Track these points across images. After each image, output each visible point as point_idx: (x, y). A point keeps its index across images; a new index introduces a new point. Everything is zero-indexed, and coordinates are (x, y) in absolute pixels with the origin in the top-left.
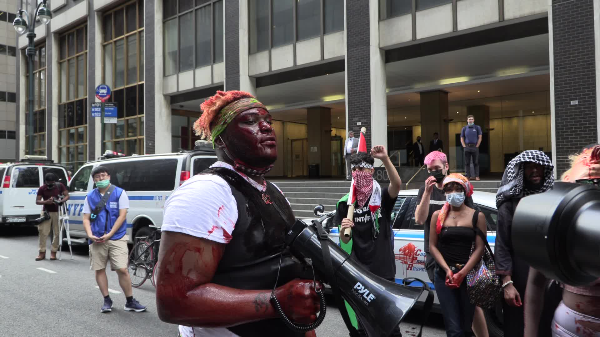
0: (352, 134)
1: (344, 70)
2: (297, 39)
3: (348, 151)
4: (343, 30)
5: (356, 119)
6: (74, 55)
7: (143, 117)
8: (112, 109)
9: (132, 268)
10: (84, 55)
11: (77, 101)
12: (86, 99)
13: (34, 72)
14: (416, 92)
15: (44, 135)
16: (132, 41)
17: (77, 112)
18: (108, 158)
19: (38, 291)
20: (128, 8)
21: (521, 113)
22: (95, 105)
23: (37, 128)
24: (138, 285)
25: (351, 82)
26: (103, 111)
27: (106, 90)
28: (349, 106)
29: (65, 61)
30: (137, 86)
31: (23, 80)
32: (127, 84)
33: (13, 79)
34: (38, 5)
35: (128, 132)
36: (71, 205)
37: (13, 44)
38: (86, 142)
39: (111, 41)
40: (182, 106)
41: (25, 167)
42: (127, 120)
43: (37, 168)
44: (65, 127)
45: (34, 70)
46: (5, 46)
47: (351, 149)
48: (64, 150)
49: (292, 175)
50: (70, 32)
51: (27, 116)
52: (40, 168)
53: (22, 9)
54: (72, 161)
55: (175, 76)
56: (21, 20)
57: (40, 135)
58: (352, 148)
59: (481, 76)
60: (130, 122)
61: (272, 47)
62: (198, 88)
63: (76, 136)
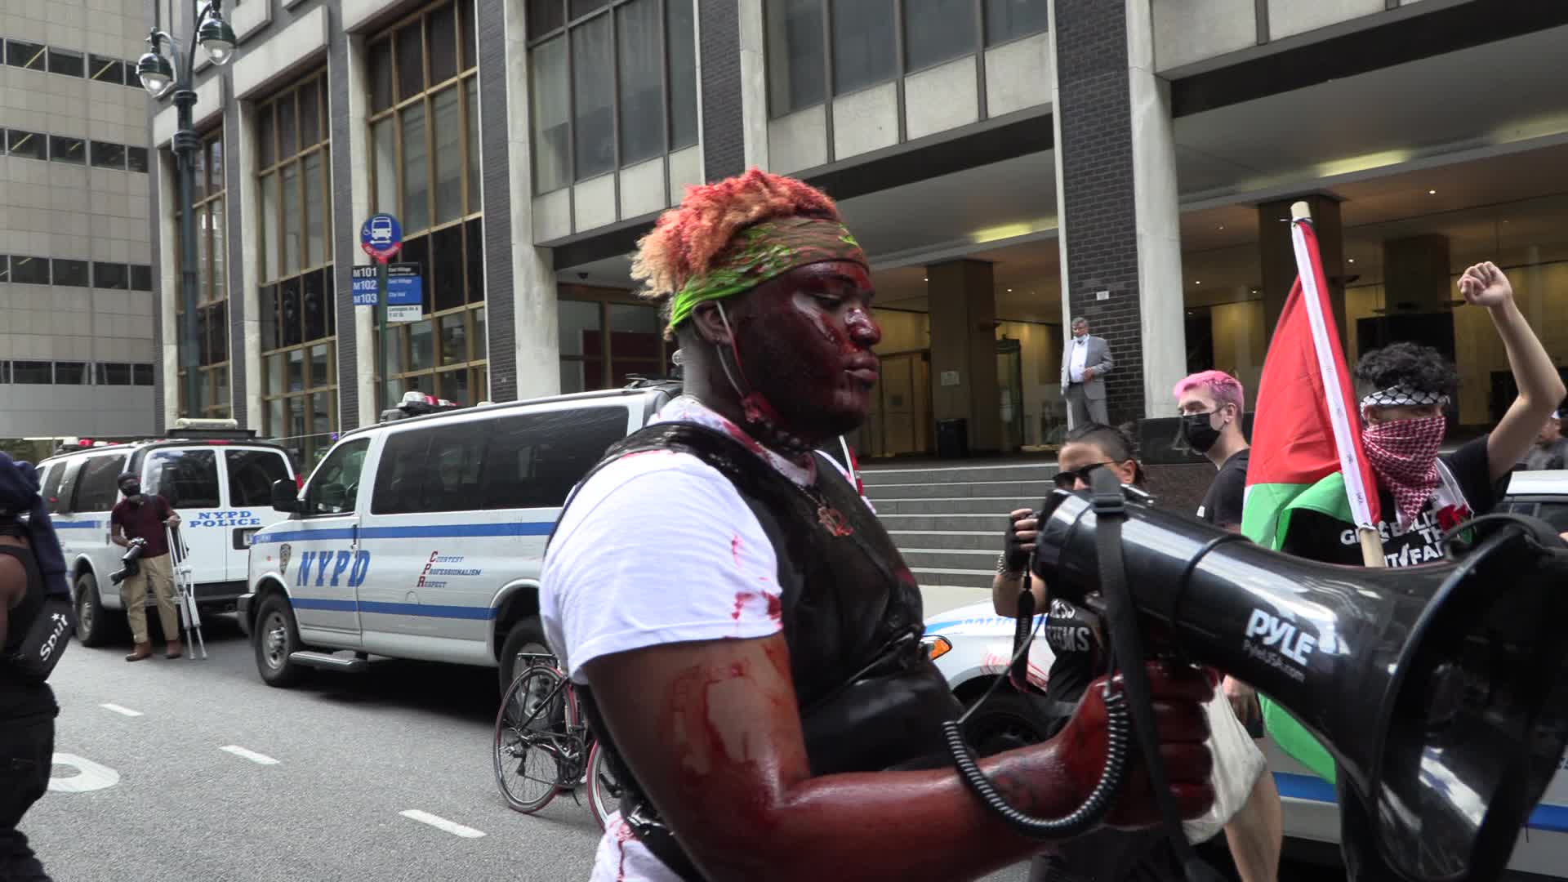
0: (1081, 325)
1: (1051, 145)
2: (907, 68)
3: (1073, 375)
4: (1045, 29)
5: (1091, 283)
6: (294, 154)
7: (483, 307)
8: (409, 281)
9: (512, 752)
10: (322, 154)
11: (307, 276)
12: (330, 268)
13: (195, 206)
14: (1243, 204)
15: (224, 371)
16: (445, 106)
17: (307, 308)
18: (411, 415)
19: (230, 832)
20: (431, 18)
21: (1534, 258)
22: (361, 272)
23: (206, 354)
24: (534, 807)
25: (1075, 176)
26: (382, 287)
27: (390, 229)
28: (1069, 246)
29: (271, 173)
30: (464, 227)
31: (166, 230)
32: (436, 224)
33: (143, 233)
34: (199, 15)
35: (442, 354)
36: (309, 555)
37: (141, 143)
38: (335, 382)
39: (391, 110)
40: (583, 275)
41: (178, 451)
42: (440, 319)
43: (212, 452)
44: (277, 347)
45: (193, 201)
46: (122, 147)
47: (1083, 370)
48: (278, 406)
49: (883, 452)
50: (281, 94)
51: (180, 321)
52: (220, 452)
53: (158, 30)
54: (298, 434)
55: (565, 193)
56: (156, 59)
57: (215, 369)
58: (1087, 365)
59: (1439, 148)
60: (446, 324)
61: (835, 93)
62: (628, 220)
63: (306, 371)
